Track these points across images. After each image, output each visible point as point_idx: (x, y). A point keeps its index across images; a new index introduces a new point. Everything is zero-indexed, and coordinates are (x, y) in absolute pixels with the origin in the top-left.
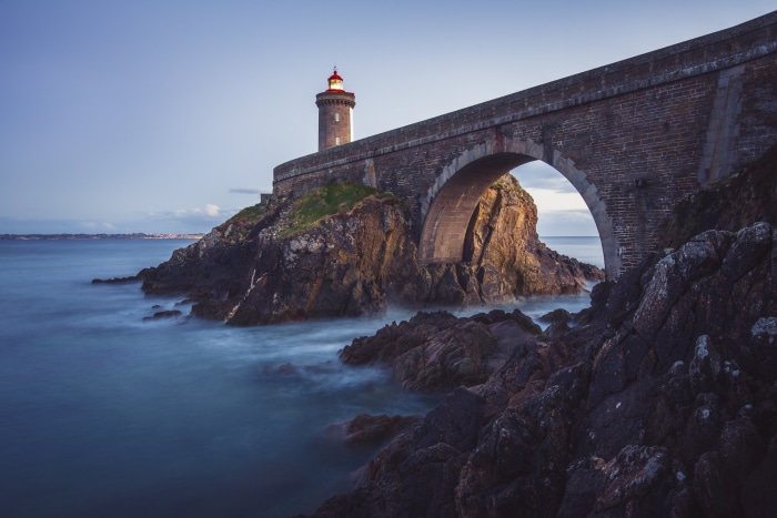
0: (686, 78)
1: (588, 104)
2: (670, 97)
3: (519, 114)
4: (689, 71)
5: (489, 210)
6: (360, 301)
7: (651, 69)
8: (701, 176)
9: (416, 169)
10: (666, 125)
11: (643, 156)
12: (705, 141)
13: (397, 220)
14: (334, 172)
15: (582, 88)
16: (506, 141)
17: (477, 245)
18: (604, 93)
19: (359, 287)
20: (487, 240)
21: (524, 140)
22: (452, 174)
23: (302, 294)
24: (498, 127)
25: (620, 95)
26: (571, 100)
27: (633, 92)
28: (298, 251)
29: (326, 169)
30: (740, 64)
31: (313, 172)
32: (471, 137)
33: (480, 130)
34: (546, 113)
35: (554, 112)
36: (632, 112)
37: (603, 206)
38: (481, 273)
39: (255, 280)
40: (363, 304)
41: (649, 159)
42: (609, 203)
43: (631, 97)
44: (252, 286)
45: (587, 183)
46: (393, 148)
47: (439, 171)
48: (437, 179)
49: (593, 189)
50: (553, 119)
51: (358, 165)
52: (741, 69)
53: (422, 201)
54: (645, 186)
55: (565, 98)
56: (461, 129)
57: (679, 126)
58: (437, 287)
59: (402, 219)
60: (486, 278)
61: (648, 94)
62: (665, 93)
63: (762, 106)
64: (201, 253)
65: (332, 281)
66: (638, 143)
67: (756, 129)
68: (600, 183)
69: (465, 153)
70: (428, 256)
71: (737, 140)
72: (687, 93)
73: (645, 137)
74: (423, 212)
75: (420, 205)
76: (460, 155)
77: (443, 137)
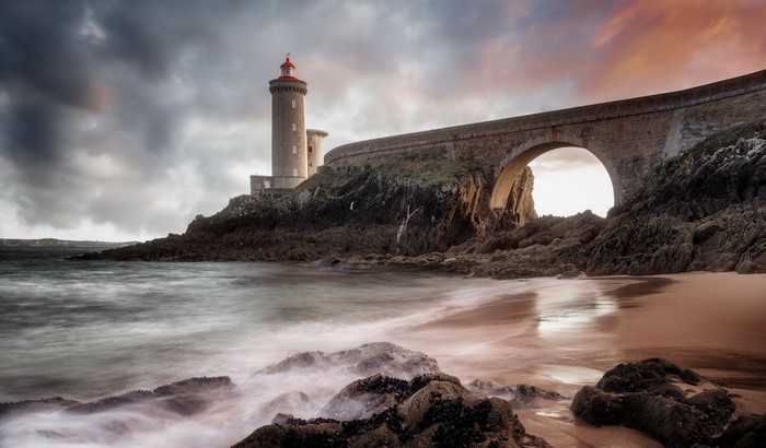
0: (659, 111)
1: (609, 119)
2: (651, 119)
3: (569, 121)
4: (661, 108)
7: (644, 104)
8: (663, 156)
9: (491, 149)
11: (637, 146)
12: (666, 141)
14: (414, 150)
16: (559, 135)
17: (515, 200)
18: (619, 114)
20: (519, 197)
21: (570, 135)
22: (519, 153)
23: (446, 217)
24: (554, 127)
25: (627, 116)
26: (601, 116)
27: (633, 115)
28: (446, 192)
29: (405, 148)
30: (683, 107)
31: (391, 150)
32: (534, 132)
33: (541, 128)
34: (585, 121)
35: (590, 122)
36: (633, 125)
37: (615, 170)
39: (412, 211)
42: (619, 169)
43: (633, 117)
44: (409, 215)
46: (472, 136)
47: (509, 151)
48: (507, 156)
49: (610, 162)
50: (589, 125)
51: (439, 145)
52: (683, 110)
53: (496, 169)
54: (636, 160)
55: (597, 115)
58: (501, 222)
61: (641, 116)
62: (649, 116)
63: (691, 127)
66: (634, 140)
67: (689, 136)
68: (614, 159)
69: (530, 141)
70: (494, 203)
71: (681, 140)
72: (659, 118)
73: (638, 137)
74: (495, 175)
75: (493, 172)
76: (527, 142)
77: (513, 130)
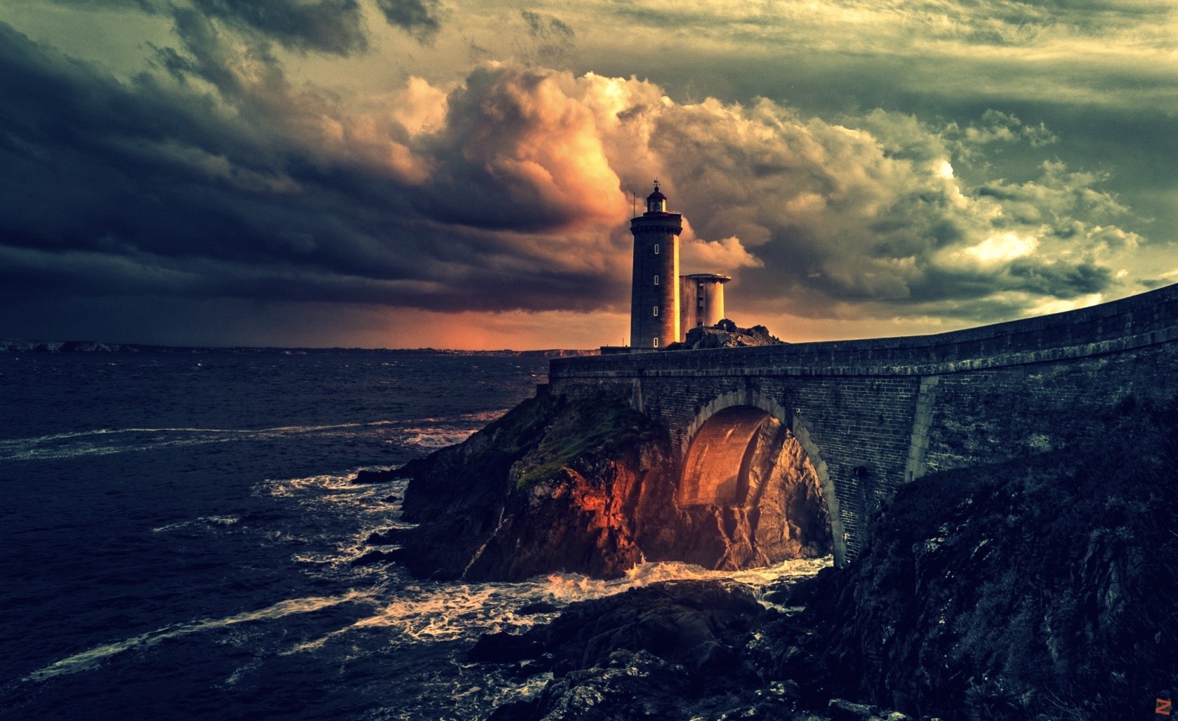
0: (894, 376)
1: (820, 377)
2: (883, 390)
3: (765, 370)
4: (897, 369)
5: (771, 441)
6: (604, 551)
7: (870, 357)
9: (677, 401)
10: (881, 417)
11: (863, 444)
12: (910, 444)
13: (654, 459)
14: (604, 383)
15: (816, 359)
16: (754, 394)
17: (753, 484)
18: (832, 370)
19: (605, 535)
20: (767, 477)
21: (769, 398)
22: (709, 417)
23: (544, 541)
24: (747, 378)
25: (845, 376)
26: (807, 369)
27: (856, 377)
28: (541, 497)
29: (597, 378)
30: (935, 375)
31: (585, 378)
32: (725, 381)
33: (732, 376)
34: (787, 376)
35: (795, 377)
36: (855, 396)
38: (754, 517)
39: (503, 520)
40: (607, 554)
41: (868, 448)
42: (837, 484)
43: (855, 380)
44: (500, 526)
45: (819, 459)
46: (657, 373)
47: (697, 411)
48: (695, 418)
50: (792, 383)
51: (626, 381)
52: (935, 381)
53: (683, 437)
54: (863, 473)
55: (802, 366)
56: (716, 371)
57: (891, 422)
58: (698, 534)
59: (660, 458)
60: (762, 524)
61: (867, 382)
62: (880, 384)
64: (466, 459)
65: (575, 528)
66: (859, 429)
67: (941, 445)
68: (829, 461)
69: (720, 398)
70: (691, 497)
71: (927, 453)
72: (896, 390)
73: (864, 424)
74: (684, 450)
75: (681, 442)
76: (716, 397)
77: (700, 374)
